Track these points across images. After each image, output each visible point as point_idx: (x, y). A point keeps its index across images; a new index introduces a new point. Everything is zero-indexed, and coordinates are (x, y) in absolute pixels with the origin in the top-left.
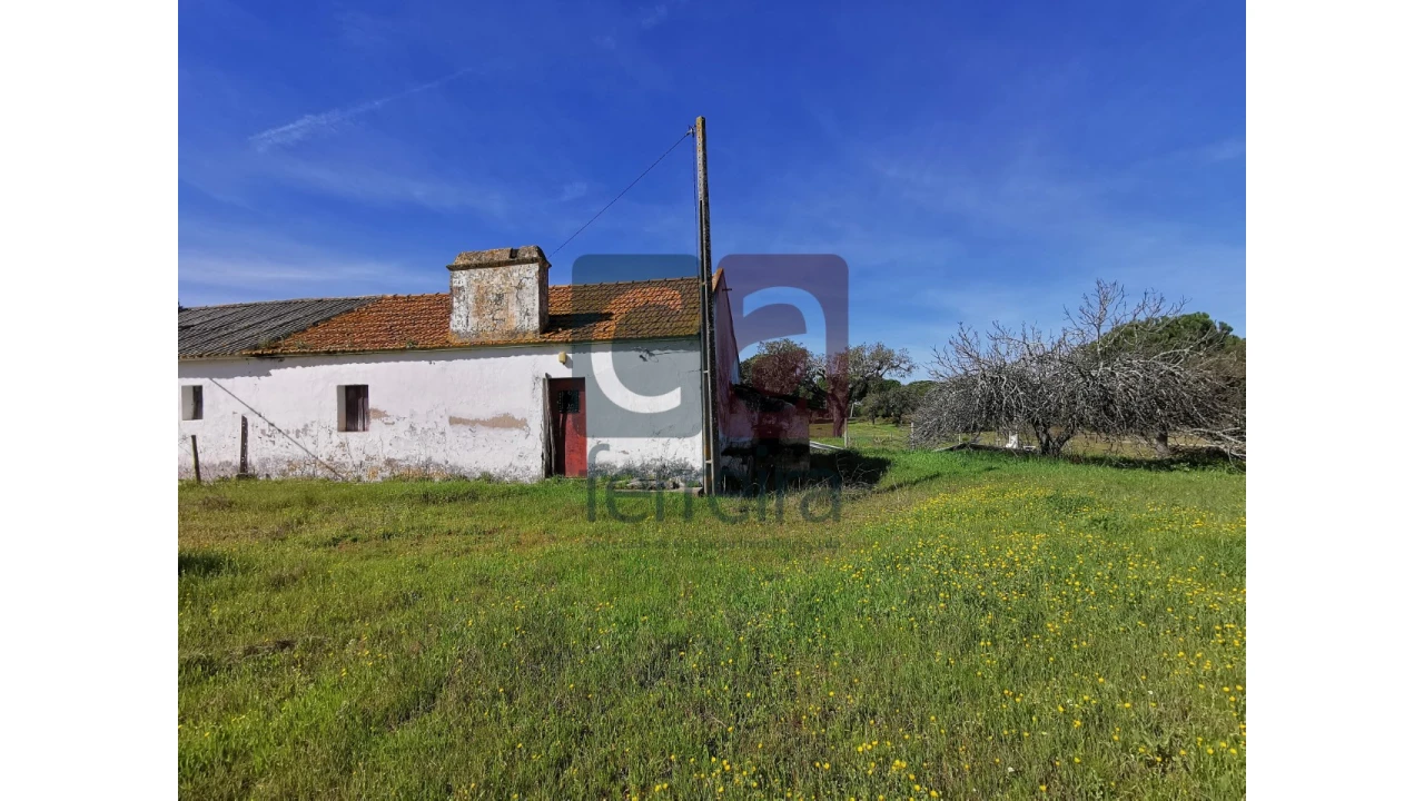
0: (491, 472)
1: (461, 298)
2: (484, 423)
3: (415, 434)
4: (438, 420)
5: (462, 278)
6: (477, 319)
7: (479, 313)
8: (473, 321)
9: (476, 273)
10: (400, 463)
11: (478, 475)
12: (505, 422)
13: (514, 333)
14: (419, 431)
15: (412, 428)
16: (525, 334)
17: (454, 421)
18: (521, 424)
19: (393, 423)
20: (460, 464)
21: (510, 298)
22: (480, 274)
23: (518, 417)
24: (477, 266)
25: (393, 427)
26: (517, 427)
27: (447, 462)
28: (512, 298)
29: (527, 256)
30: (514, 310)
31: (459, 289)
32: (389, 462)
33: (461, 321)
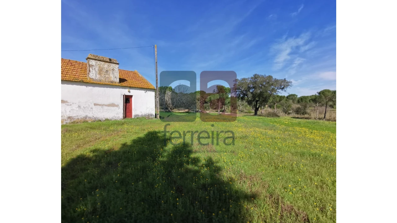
0: (109, 118)
1: (93, 68)
2: (106, 105)
3: (80, 109)
4: (90, 104)
5: (93, 62)
6: (99, 76)
7: (100, 74)
8: (98, 76)
9: (99, 62)
10: (74, 118)
11: (104, 119)
12: (113, 105)
13: (112, 82)
14: (82, 107)
15: (79, 107)
16: (115, 83)
17: (95, 105)
18: (117, 106)
19: (71, 105)
20: (98, 117)
21: (110, 72)
22: (100, 63)
23: (116, 104)
24: (99, 60)
25: (71, 106)
26: (116, 107)
27: (93, 116)
28: (111, 72)
29: (115, 62)
30: (111, 75)
31: (92, 65)
32: (69, 118)
33: (93, 75)
